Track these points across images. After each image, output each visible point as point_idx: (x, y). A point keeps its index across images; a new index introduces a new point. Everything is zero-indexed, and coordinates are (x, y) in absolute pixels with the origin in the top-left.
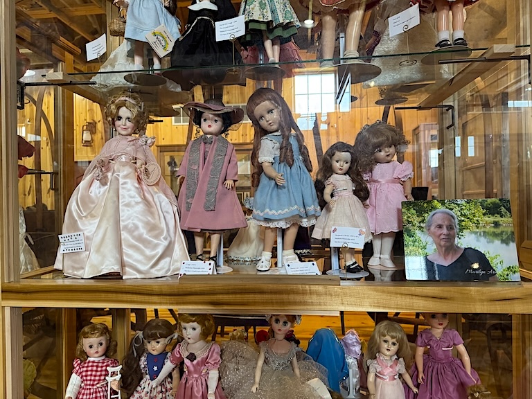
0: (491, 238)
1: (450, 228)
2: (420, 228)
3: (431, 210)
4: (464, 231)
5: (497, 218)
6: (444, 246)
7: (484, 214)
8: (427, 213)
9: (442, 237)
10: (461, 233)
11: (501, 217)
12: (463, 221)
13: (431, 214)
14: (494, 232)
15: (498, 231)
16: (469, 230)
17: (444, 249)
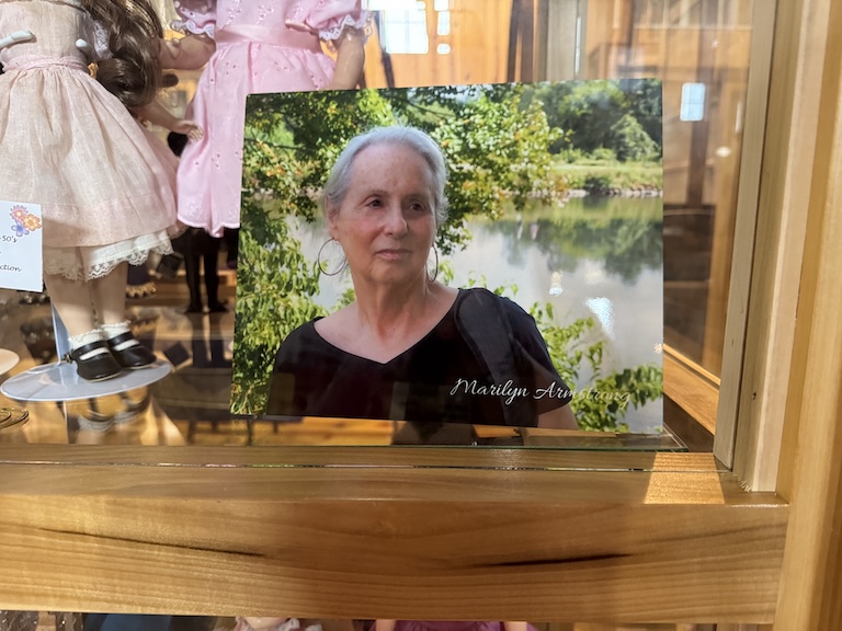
0: (567, 247)
1: (415, 205)
2: (305, 205)
3: (349, 133)
4: (468, 219)
5: (602, 164)
6: (385, 283)
7: (554, 149)
8: (336, 143)
9: (383, 243)
10: (452, 230)
11: (621, 157)
12: (468, 176)
13: (349, 145)
14: (582, 226)
15: (600, 218)
16: (483, 217)
17: (381, 293)
